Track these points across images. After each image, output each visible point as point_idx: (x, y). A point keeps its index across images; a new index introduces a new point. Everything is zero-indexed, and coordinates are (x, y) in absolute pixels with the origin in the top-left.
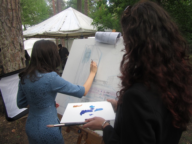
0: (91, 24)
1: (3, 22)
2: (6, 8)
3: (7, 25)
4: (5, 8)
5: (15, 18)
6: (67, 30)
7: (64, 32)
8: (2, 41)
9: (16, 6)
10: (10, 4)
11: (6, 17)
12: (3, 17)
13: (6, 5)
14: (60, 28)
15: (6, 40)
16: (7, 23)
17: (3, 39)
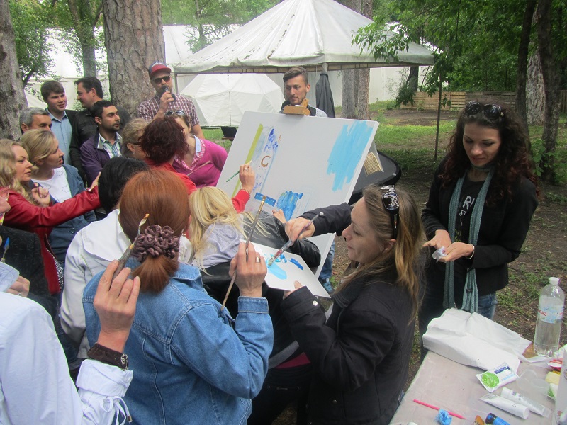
0: (353, 42)
1: (126, 59)
2: (131, 29)
3: (134, 66)
4: (129, 28)
5: (150, 49)
6: (288, 56)
7: (281, 61)
8: (125, 100)
9: (152, 22)
10: (140, 19)
11: (132, 49)
12: (127, 49)
13: (132, 23)
14: (273, 51)
15: (132, 98)
16: (134, 61)
17: (127, 95)
